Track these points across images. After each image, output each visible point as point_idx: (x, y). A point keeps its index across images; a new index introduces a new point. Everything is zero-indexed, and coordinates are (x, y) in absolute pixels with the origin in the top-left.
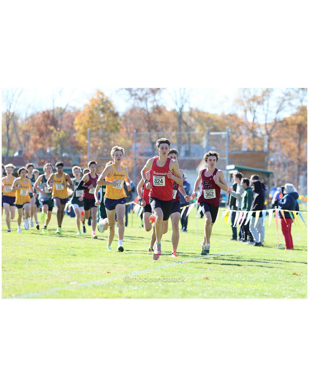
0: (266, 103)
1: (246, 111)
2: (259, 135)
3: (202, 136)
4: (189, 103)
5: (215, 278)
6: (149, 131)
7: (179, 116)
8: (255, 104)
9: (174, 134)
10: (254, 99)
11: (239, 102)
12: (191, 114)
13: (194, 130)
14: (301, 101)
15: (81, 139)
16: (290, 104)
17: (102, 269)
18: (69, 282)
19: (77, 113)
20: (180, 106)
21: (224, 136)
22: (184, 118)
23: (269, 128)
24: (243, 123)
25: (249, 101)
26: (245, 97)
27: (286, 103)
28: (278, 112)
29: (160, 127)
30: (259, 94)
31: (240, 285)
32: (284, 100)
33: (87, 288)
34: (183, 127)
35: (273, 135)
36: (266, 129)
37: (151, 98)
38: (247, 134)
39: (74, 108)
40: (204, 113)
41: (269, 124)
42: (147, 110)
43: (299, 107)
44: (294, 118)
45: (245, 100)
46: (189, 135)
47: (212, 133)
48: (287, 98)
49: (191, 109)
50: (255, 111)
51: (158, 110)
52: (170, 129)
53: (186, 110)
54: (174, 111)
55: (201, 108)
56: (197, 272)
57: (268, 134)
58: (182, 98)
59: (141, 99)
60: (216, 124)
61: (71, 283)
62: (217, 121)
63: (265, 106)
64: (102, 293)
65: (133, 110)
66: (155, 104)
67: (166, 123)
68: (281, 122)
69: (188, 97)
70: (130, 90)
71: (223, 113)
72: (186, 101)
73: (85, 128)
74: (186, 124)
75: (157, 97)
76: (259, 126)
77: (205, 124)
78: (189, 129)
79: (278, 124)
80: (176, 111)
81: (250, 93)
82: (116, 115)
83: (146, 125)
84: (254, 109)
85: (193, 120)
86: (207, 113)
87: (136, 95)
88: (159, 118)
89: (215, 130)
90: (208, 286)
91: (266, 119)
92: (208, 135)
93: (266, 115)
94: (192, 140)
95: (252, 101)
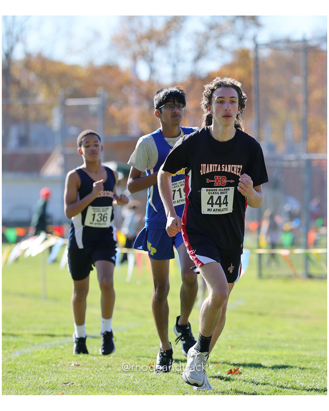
1: (135, 58)
3: (51, 107)
4: (24, 42)
8: (151, 46)
10: (151, 36)
11: (123, 41)
13: (35, 96)
14: (241, 38)
16: (219, 46)
21: (93, 109)
22: (16, 73)
24: (129, 83)
25: (140, 39)
26: (133, 31)
27: (211, 44)
28: (197, 59)
30: (160, 26)
32: (207, 38)
34: (13, 90)
38: (139, 104)
40: (54, 63)
43: (236, 53)
45: (132, 38)
46: (26, 105)
47: (72, 102)
48: (213, 33)
49: (28, 56)
50: (151, 60)
53: (18, 55)
55: (46, 53)
56: (45, 370)
60: (77, 84)
62: (79, 79)
63: (172, 50)
69: (22, 30)
71: (91, 63)
72: (17, 40)
74: (18, 83)
77: (56, 86)
78: (24, 93)
81: (141, 25)
84: (150, 54)
85: (32, 77)
86: (59, 63)
89: (76, 94)
91: (174, 74)
92: (63, 105)
93: (174, 66)
94: (32, 115)
95: (146, 40)
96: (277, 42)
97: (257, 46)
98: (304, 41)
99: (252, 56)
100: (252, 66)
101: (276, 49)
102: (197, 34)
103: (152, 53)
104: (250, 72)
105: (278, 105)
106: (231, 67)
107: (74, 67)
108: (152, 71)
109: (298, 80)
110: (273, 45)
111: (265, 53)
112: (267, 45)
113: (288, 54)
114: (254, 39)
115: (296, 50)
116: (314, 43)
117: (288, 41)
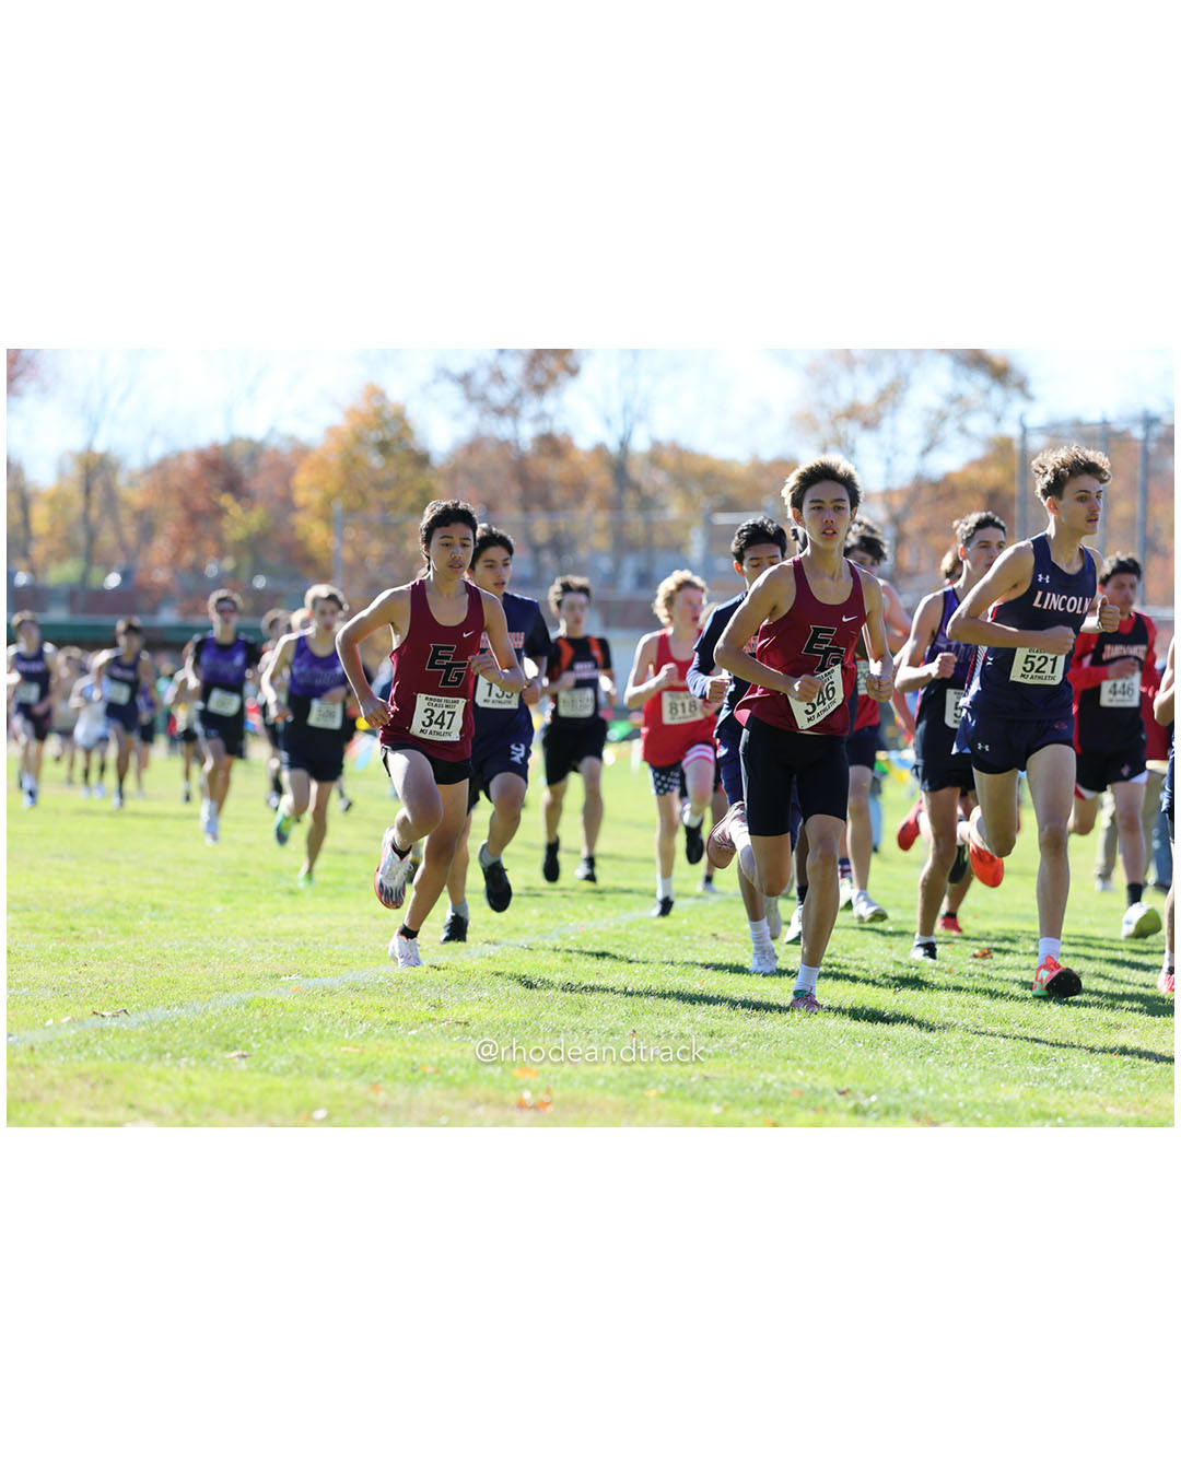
0: (886, 423)
3: (688, 527)
6: (526, 509)
7: (618, 466)
8: (852, 429)
9: (601, 519)
10: (852, 412)
11: (805, 421)
12: (655, 457)
13: (663, 508)
14: (998, 419)
15: (315, 533)
16: (963, 430)
17: (379, 935)
18: (278, 976)
19: (302, 452)
20: (619, 430)
22: (636, 472)
23: (898, 502)
25: (835, 418)
26: (823, 405)
27: (950, 428)
28: (926, 451)
29: (557, 496)
30: (867, 398)
32: (943, 417)
33: (332, 993)
34: (630, 498)
35: (911, 526)
36: (888, 505)
37: (530, 407)
39: (292, 439)
40: (695, 457)
41: (901, 492)
42: (518, 448)
43: (990, 442)
44: (975, 474)
45: (822, 417)
46: (648, 523)
47: (721, 519)
48: (954, 410)
49: (657, 445)
50: (853, 452)
51: (552, 445)
52: (590, 503)
53: (640, 444)
54: (600, 449)
57: (896, 520)
58: (626, 409)
59: (500, 412)
60: (732, 491)
61: (283, 978)
62: (735, 481)
63: (885, 435)
64: (382, 1010)
65: (474, 446)
66: (543, 427)
67: (578, 489)
68: (935, 485)
69: (647, 403)
70: (465, 380)
71: (755, 457)
72: (640, 418)
73: (328, 501)
74: (637, 488)
75: (549, 404)
77: (697, 490)
78: (647, 503)
79: (926, 494)
80: (607, 450)
81: (836, 393)
82: (422, 460)
83: (516, 490)
84: (849, 443)
85: (660, 478)
86: (704, 457)
87: (483, 398)
88: (554, 470)
89: (727, 507)
91: (888, 475)
92: (709, 523)
93: (889, 462)
94: (659, 539)
95: (844, 420)
96: (1058, 425)
97: (1025, 430)
98: (1105, 423)
99: (1017, 446)
100: (1016, 467)
101: (1054, 434)
102: (929, 411)
103: (854, 441)
104: (1012, 477)
106: (982, 464)
107: (726, 464)
110: (1050, 429)
111: (1037, 441)
112: (1043, 430)
114: (1021, 420)
115: (1090, 438)
116: (1118, 427)
117: (1077, 424)
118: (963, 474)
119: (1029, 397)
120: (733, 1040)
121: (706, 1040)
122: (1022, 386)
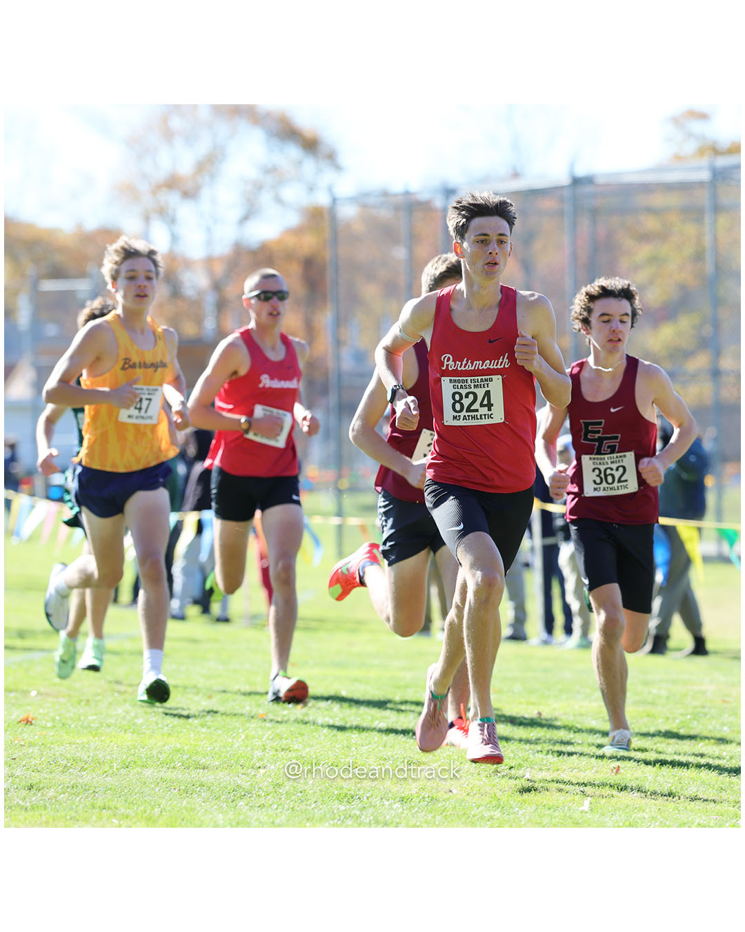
0: (205, 193)
1: (147, 219)
2: (189, 291)
3: (16, 293)
5: (53, 720)
8: (173, 199)
10: (172, 183)
11: (128, 192)
14: (311, 189)
16: (279, 200)
21: (82, 297)
23: (219, 269)
25: (157, 188)
26: (144, 176)
27: (266, 198)
28: (244, 219)
30: (186, 168)
31: (128, 739)
35: (232, 291)
36: (210, 272)
41: (220, 259)
43: (305, 211)
44: (291, 241)
45: (144, 187)
47: (49, 286)
48: (270, 180)
50: (173, 221)
57: (217, 286)
60: (59, 258)
62: (61, 250)
68: (253, 252)
71: (80, 226)
76: (188, 264)
77: (24, 258)
79: (246, 260)
81: (156, 164)
86: (30, 226)
89: (57, 273)
90: (31, 745)
91: (209, 243)
92: (35, 291)
93: (209, 230)
95: (164, 189)
96: (366, 195)
97: (334, 200)
98: (407, 193)
99: (327, 214)
101: (364, 206)
103: (175, 210)
104: (323, 241)
105: (370, 291)
106: (297, 231)
107: (51, 232)
108: (175, 238)
109: (400, 253)
110: (361, 199)
111: (347, 212)
112: (353, 200)
113: (385, 214)
114: (330, 189)
115: (397, 208)
116: (424, 197)
117: (385, 194)
118: (279, 242)
119: (338, 168)
120: (51, 793)
121: (24, 793)
122: (331, 157)
